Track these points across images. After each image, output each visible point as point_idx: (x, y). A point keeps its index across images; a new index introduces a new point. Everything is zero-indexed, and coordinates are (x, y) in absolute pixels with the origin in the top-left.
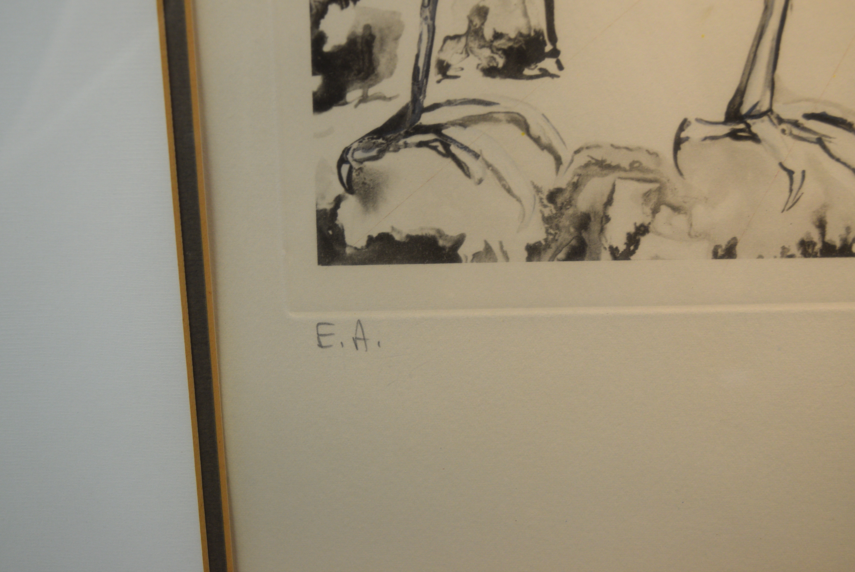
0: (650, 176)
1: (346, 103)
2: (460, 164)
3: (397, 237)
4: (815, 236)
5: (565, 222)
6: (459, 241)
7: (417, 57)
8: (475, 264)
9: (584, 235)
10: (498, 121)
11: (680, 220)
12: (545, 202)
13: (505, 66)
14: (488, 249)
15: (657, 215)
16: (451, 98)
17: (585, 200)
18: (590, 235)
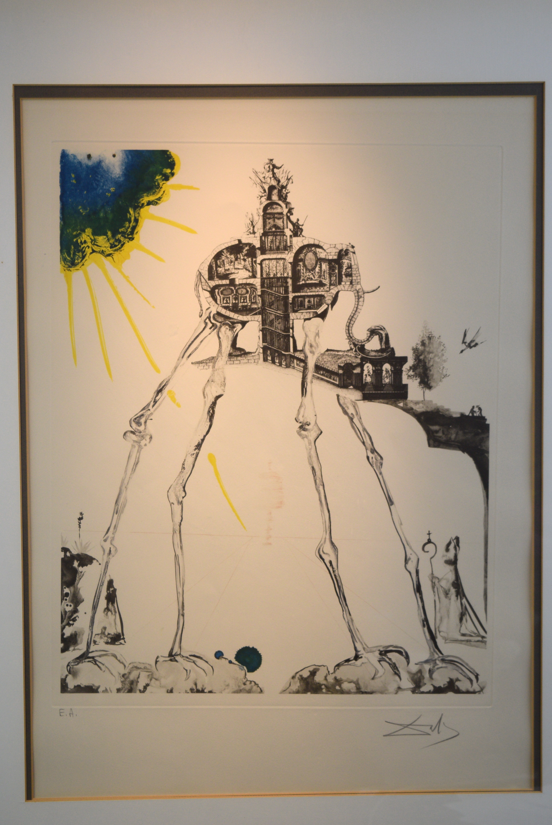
0: (148, 671)
1: (69, 651)
3: (82, 686)
4: (194, 687)
5: (127, 682)
6: (99, 687)
7: (88, 639)
8: (103, 694)
9: (132, 686)
10: (109, 656)
11: (157, 682)
12: (122, 677)
13: (111, 642)
14: (106, 690)
15: (151, 681)
16: (97, 649)
17: (132, 677)
18: (134, 686)
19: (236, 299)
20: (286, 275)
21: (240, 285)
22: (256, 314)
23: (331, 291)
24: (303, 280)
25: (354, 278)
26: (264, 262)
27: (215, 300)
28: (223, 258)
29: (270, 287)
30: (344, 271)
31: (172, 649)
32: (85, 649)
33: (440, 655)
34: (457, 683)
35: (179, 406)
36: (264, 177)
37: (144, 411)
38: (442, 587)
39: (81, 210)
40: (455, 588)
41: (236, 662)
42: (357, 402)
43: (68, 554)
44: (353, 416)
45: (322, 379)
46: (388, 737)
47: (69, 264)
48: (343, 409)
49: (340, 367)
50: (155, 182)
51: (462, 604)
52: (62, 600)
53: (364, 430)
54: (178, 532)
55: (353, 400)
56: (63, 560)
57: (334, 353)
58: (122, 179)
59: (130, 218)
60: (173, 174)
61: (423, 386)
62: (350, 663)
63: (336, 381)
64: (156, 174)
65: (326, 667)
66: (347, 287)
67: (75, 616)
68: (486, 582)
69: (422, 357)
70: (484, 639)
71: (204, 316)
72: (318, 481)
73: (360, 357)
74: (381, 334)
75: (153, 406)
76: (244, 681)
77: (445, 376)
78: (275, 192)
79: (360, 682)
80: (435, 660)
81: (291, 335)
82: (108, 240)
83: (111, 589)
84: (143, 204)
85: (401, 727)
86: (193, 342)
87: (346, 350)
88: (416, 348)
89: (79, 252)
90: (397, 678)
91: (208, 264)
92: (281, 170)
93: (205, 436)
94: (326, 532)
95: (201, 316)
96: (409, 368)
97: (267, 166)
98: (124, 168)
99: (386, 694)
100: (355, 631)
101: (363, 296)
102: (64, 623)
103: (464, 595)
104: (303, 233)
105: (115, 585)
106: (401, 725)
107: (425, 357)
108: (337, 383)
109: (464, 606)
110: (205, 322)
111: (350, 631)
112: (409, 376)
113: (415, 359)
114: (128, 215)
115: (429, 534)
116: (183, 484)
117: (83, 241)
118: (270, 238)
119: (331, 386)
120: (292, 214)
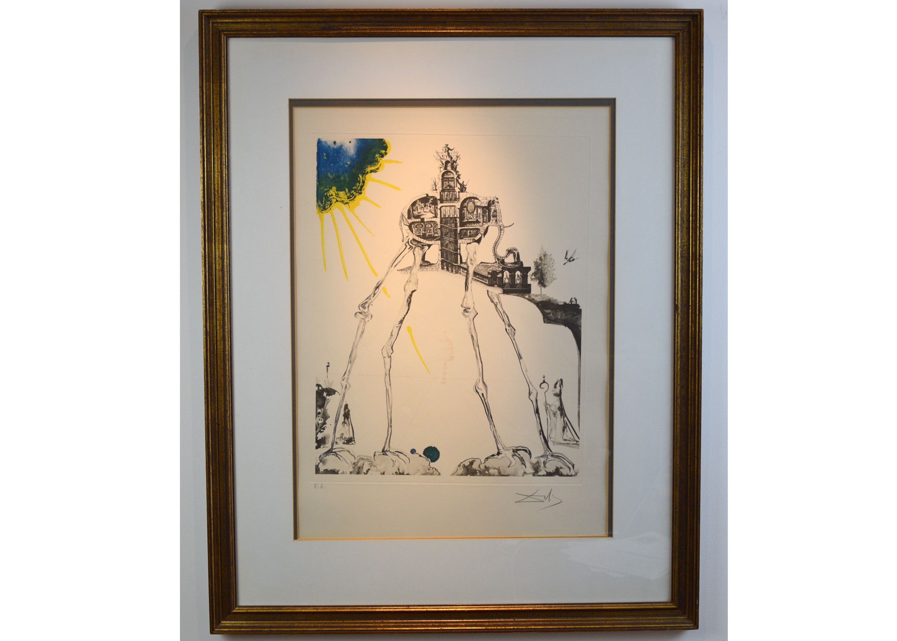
0: (370, 461)
1: (321, 448)
2: (339, 458)
3: (328, 470)
8: (341, 475)
9: (359, 470)
11: (375, 468)
12: (353, 465)
14: (343, 472)
15: (371, 467)
16: (338, 447)
17: (359, 464)
18: (360, 470)
19: (425, 231)
20: (455, 216)
21: (427, 222)
22: (437, 240)
23: (484, 226)
24: (467, 219)
25: (498, 218)
26: (442, 208)
27: (412, 231)
28: (417, 205)
29: (446, 223)
30: (492, 214)
31: (384, 448)
32: (330, 447)
33: (551, 452)
34: (561, 470)
35: (389, 296)
36: (443, 156)
37: (367, 300)
38: (552, 410)
39: (329, 176)
40: (560, 411)
41: (424, 456)
42: (500, 295)
43: (320, 388)
44: (497, 303)
45: (478, 281)
46: (518, 503)
47: (322, 209)
48: (491, 299)
49: (489, 273)
50: (375, 158)
51: (564, 421)
52: (316, 416)
53: (504, 312)
54: (388, 375)
55: (497, 293)
56: (317, 392)
57: (485, 264)
58: (355, 156)
59: (360, 180)
60: (386, 154)
61: (540, 285)
62: (494, 457)
63: (487, 282)
64: (376, 153)
65: (479, 460)
66: (493, 223)
67: (324, 426)
68: (579, 407)
69: (540, 267)
70: (578, 443)
71: (405, 242)
72: (475, 344)
73: (501, 267)
74: (515, 253)
75: (373, 297)
76: (429, 467)
77: (554, 279)
78: (449, 164)
79: (500, 468)
80: (548, 455)
81: (459, 253)
82: (346, 194)
83: (347, 410)
84: (368, 172)
85: (526, 497)
86: (398, 257)
87: (493, 262)
88: (536, 262)
89: (328, 202)
90: (524, 466)
91: (408, 209)
92: (453, 151)
93: (405, 316)
94: (480, 376)
95: (403, 241)
96: (532, 274)
97: (444, 149)
98: (356, 149)
99: (517, 476)
100: (498, 437)
101: (503, 229)
102: (317, 431)
103: (566, 415)
104: (466, 190)
105: (349, 407)
106: (525, 495)
107: (542, 267)
108: (487, 283)
109: (565, 422)
110: (405, 244)
111: (495, 437)
112: (532, 279)
113: (536, 269)
114: (359, 178)
115: (544, 377)
116: (392, 345)
117: (331, 194)
118: (446, 193)
119: (483, 285)
120: (460, 178)
